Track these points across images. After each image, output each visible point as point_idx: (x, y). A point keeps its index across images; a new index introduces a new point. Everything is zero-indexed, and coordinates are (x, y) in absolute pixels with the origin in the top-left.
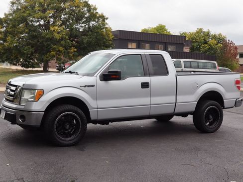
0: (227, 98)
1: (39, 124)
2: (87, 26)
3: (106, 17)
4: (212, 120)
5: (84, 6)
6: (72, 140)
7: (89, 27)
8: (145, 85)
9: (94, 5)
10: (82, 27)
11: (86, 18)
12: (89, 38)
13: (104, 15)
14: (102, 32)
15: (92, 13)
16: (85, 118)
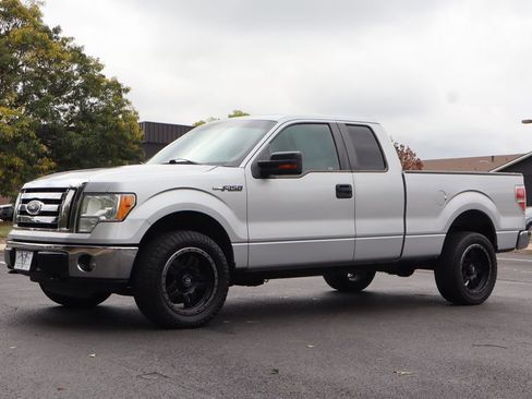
0: (503, 227)
1: (128, 276)
2: (77, 109)
3: (125, 86)
4: (475, 276)
5: (73, 61)
6: (199, 312)
7: (84, 112)
8: (344, 191)
9: (95, 57)
10: (66, 110)
11: (74, 88)
12: (84, 136)
13: (120, 82)
14: (117, 121)
15: (92, 77)
16: (225, 263)
